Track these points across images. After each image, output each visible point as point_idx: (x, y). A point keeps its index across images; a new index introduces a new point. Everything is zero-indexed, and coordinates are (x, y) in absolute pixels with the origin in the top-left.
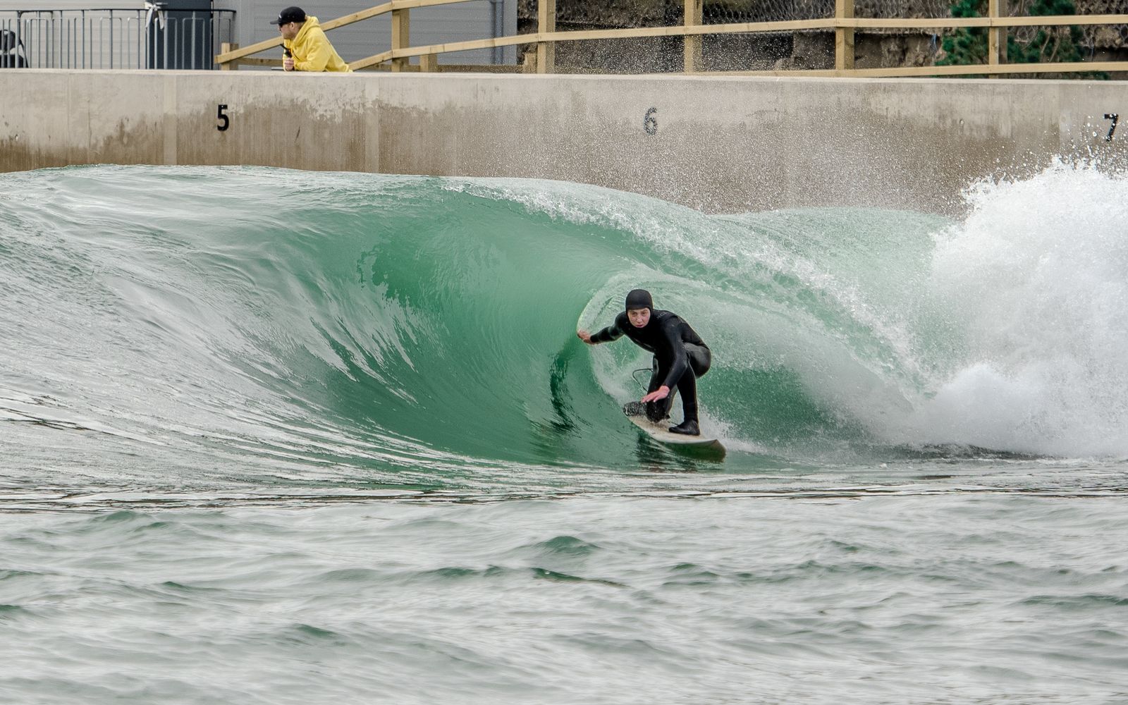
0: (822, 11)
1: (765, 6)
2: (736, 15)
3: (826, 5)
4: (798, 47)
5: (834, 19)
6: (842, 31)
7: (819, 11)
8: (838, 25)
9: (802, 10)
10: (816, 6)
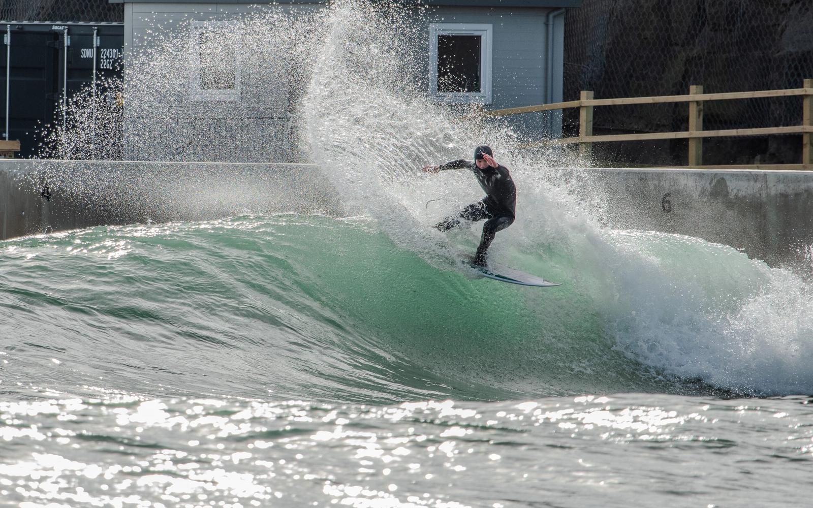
0: (790, 119)
1: (747, 116)
2: (726, 122)
3: (793, 115)
4: (773, 146)
5: (802, 127)
6: (808, 135)
7: (788, 119)
8: (805, 131)
9: (775, 118)
10: (786, 116)
